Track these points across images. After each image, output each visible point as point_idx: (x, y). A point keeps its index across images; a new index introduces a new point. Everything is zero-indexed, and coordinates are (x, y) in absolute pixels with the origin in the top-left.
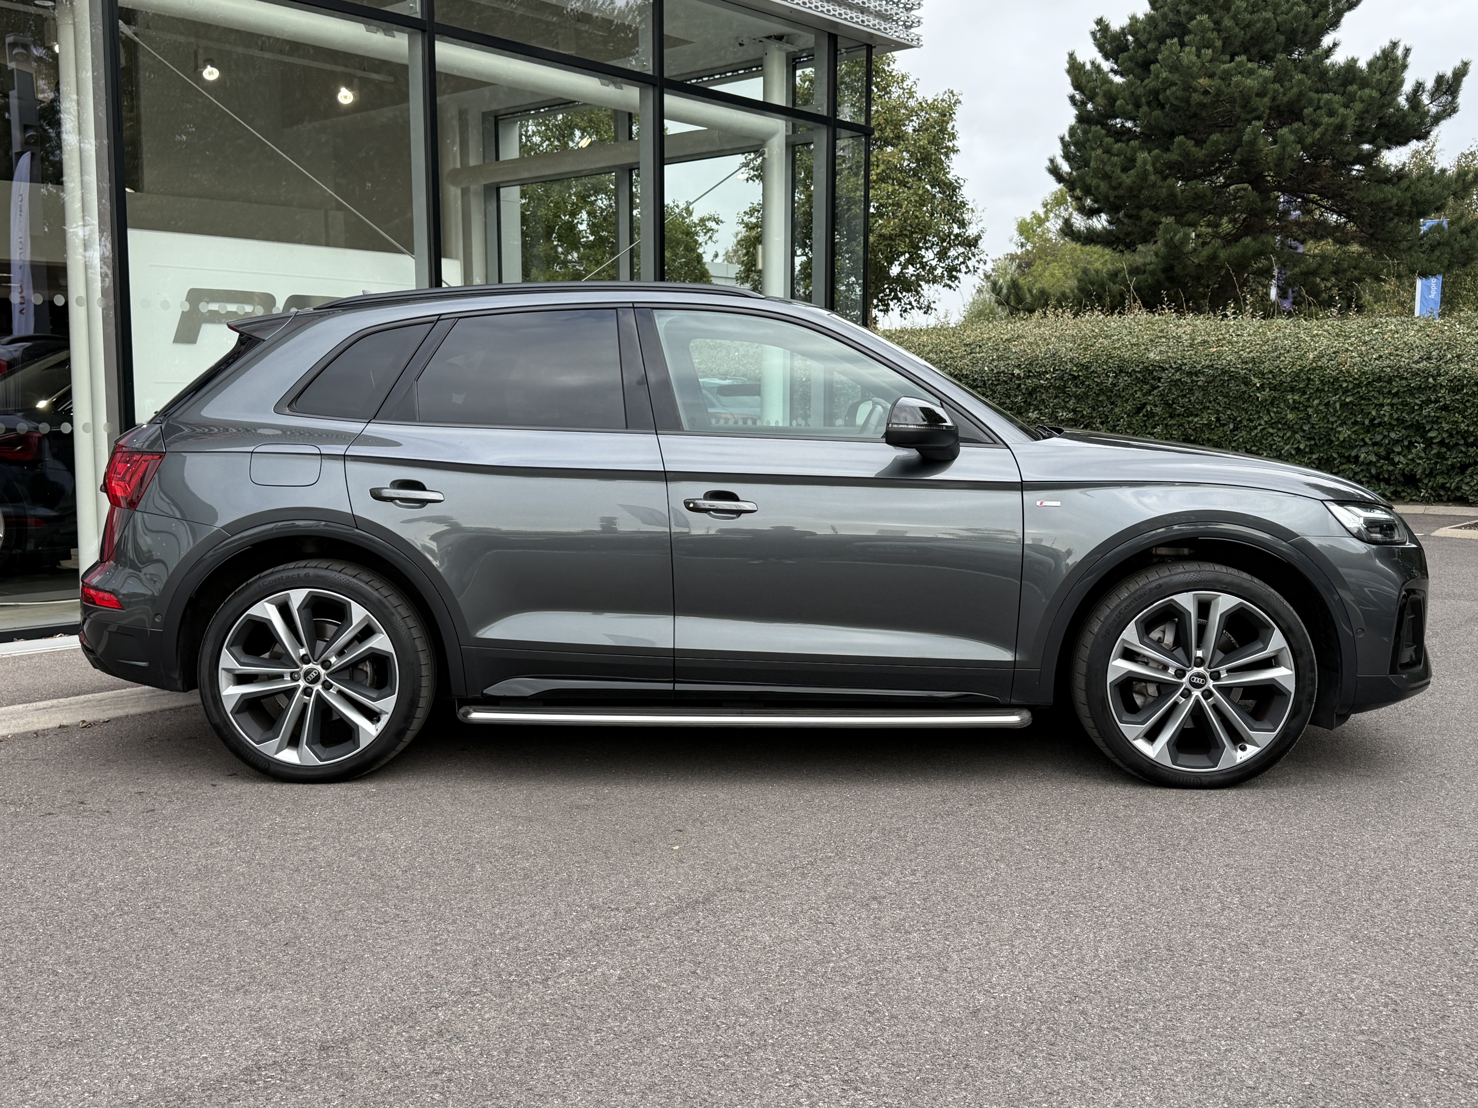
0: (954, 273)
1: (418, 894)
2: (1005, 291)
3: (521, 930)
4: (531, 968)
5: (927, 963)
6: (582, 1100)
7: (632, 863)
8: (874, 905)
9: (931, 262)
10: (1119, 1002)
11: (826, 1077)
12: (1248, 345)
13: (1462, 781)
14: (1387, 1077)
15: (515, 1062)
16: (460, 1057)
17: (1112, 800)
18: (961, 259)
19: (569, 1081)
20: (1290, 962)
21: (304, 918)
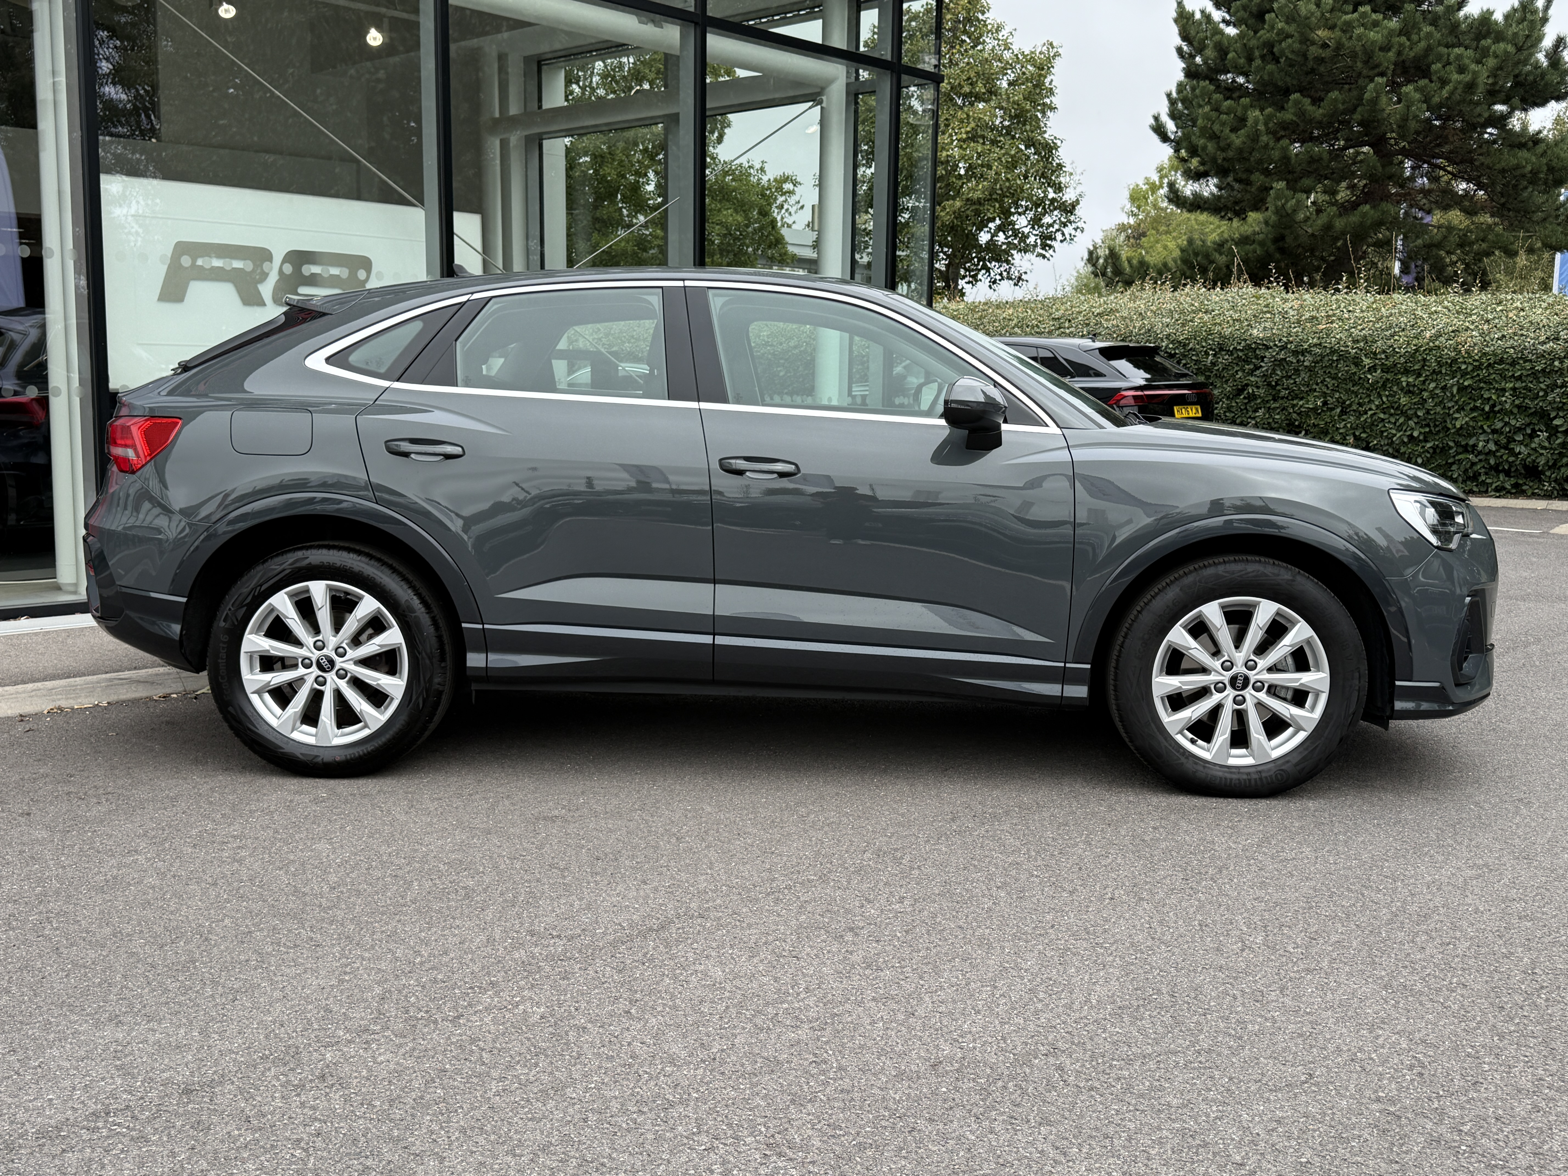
0: (1049, 242)
1: (340, 914)
2: (1101, 261)
3: (445, 959)
4: (444, 1003)
5: (895, 1006)
6: (462, 1161)
7: (588, 883)
8: (849, 937)
9: (1023, 229)
10: (1103, 1056)
11: (749, 1140)
12: (1360, 322)
13: (1540, 807)
14: (1398, 1154)
15: (397, 1113)
16: (337, 1107)
17: (1142, 821)
18: (1056, 227)
19: (453, 1138)
20: (1308, 1013)
21: (206, 939)
